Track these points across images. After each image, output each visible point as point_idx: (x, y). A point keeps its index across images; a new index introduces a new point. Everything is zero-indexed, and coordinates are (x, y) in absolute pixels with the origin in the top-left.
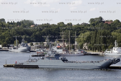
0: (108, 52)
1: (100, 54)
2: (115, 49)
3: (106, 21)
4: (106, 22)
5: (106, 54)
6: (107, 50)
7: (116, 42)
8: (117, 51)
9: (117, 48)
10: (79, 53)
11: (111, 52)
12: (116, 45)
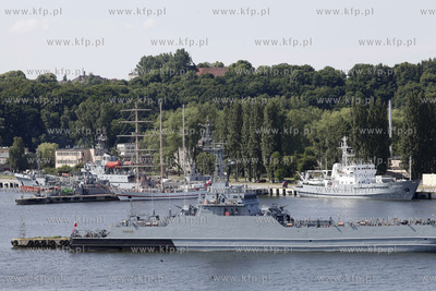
0: (315, 181)
1: (275, 191)
2: (344, 170)
3: (201, 66)
4: (200, 69)
5: (306, 189)
6: (307, 176)
7: (348, 144)
8: (353, 179)
9: (354, 166)
10: (198, 189)
11: (326, 182)
12: (345, 154)
